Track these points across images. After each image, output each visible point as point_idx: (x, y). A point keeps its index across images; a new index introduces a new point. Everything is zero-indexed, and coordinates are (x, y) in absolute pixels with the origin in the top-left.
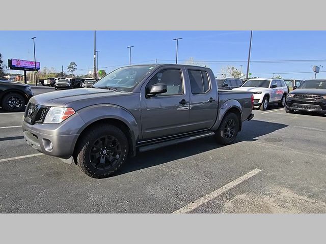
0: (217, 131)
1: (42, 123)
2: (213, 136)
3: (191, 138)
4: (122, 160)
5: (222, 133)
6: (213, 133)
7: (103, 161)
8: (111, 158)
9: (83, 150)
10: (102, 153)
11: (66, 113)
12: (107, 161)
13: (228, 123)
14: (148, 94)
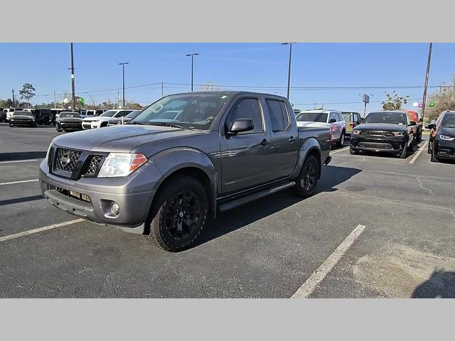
0: (297, 180)
1: (95, 176)
2: (295, 186)
3: (273, 191)
4: (201, 225)
5: (302, 181)
6: (294, 183)
7: (180, 227)
8: (189, 223)
9: (159, 212)
10: (178, 216)
11: (135, 161)
12: (184, 226)
13: (308, 169)
14: (228, 133)
